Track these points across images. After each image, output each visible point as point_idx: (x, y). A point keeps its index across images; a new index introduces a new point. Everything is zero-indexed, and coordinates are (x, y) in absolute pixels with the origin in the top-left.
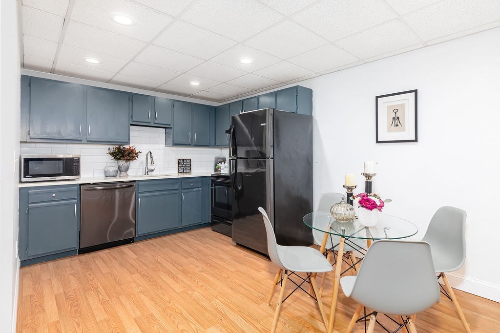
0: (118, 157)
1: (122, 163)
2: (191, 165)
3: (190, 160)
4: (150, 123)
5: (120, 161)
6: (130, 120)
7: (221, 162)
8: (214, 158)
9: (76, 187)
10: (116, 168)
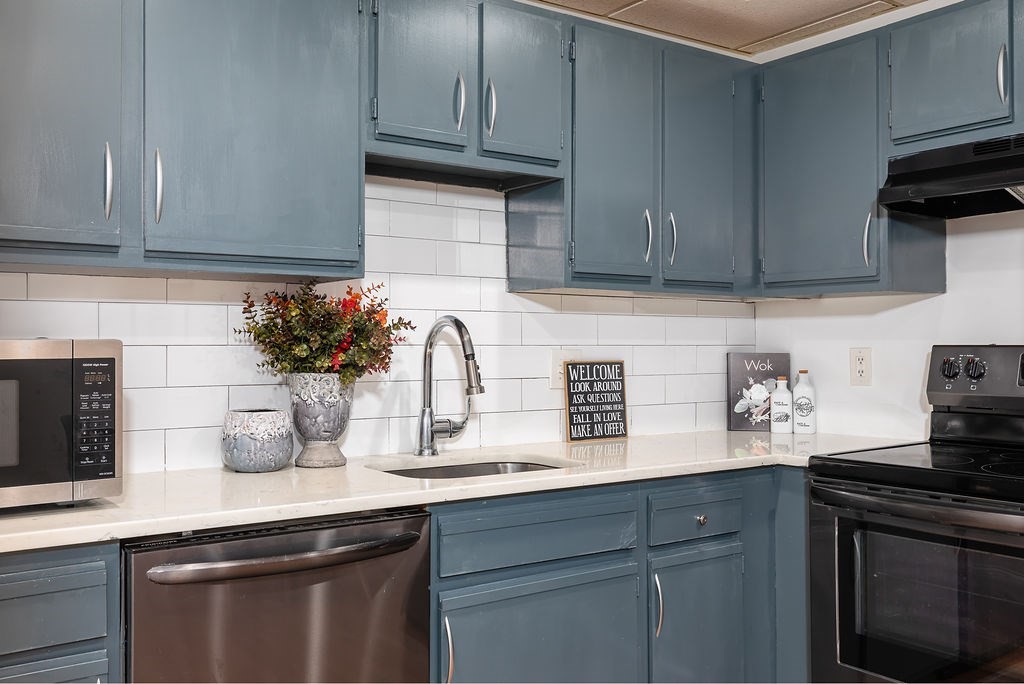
0: (301, 351)
1: (319, 388)
2: (622, 393)
3: (621, 365)
4: (460, 148)
5: (309, 377)
6: (366, 126)
7: (762, 377)
8: (722, 351)
9: (103, 563)
10: (283, 422)
